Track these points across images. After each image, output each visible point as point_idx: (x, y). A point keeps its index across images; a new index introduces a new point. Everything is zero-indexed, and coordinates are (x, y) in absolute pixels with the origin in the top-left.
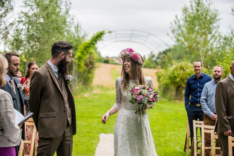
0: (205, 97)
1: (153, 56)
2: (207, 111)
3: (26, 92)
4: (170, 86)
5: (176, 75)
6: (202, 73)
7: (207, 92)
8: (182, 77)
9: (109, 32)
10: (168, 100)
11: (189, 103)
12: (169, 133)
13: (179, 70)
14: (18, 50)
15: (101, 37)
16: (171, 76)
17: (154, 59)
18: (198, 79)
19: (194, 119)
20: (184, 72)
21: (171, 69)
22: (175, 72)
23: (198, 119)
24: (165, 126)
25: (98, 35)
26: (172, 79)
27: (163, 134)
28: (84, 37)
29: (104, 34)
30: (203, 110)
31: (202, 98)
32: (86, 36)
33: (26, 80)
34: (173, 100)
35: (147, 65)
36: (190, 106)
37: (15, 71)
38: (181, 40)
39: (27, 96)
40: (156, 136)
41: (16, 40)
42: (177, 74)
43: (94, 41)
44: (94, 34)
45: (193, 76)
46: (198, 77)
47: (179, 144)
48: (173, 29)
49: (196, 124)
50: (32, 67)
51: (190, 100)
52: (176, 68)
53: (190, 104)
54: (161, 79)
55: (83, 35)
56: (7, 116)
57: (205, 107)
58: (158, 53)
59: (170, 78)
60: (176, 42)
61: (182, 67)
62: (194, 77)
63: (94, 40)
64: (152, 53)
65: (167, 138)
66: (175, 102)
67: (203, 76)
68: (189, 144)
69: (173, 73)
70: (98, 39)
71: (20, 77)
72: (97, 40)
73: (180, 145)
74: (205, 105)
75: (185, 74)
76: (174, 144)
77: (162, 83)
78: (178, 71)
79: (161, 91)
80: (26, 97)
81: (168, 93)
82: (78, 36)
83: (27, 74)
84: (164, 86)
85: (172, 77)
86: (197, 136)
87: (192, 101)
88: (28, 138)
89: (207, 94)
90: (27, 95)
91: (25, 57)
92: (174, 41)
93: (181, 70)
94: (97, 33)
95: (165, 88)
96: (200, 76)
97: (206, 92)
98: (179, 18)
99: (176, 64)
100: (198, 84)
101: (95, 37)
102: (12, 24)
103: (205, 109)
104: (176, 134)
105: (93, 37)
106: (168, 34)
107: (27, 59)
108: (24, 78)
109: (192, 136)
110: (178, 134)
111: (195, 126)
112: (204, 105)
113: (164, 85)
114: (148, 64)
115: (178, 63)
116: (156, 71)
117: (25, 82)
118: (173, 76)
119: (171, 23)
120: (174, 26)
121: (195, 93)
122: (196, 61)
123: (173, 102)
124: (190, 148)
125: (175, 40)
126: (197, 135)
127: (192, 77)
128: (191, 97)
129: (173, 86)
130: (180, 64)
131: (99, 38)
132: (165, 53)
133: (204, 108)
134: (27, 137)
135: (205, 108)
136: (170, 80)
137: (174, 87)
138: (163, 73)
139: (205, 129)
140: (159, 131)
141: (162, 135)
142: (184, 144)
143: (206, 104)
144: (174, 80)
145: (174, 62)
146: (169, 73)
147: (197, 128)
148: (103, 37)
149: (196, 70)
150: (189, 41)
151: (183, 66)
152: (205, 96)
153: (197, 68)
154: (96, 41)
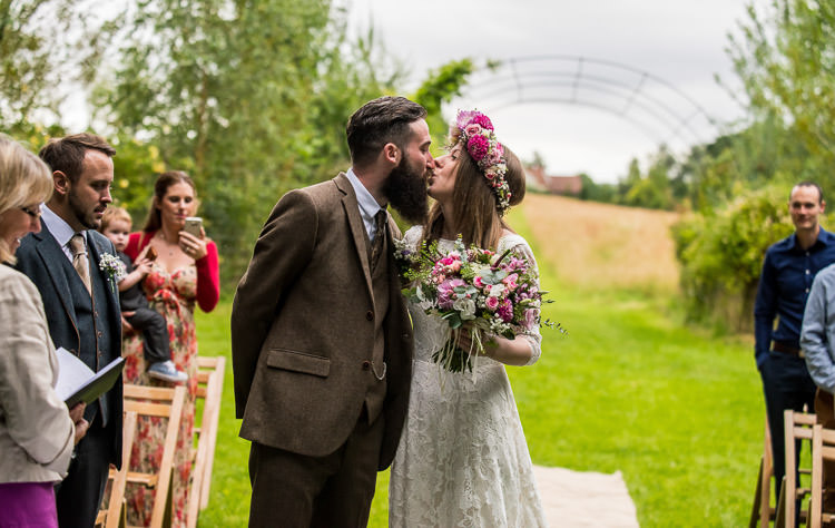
0: (816, 326)
1: (670, 162)
2: (825, 375)
3: (146, 290)
4: (721, 279)
5: (745, 236)
6: (821, 230)
7: (826, 303)
8: (767, 245)
9: (491, 66)
10: (711, 332)
11: (772, 344)
12: (701, 460)
13: (756, 217)
14: (139, 126)
15: (459, 83)
16: (725, 241)
17: (672, 174)
18: (808, 254)
19: (789, 408)
20: (776, 226)
21: (727, 211)
22: (739, 224)
23: (805, 408)
24: (688, 433)
25: (444, 74)
26: (729, 250)
27: (678, 462)
28: (396, 83)
29: (468, 73)
30: (812, 373)
31: (806, 328)
32: (401, 80)
33: (146, 242)
34: (733, 334)
35: (644, 198)
36: (774, 358)
37: (92, 209)
38: (767, 103)
39: (151, 305)
40: (651, 470)
41: (127, 89)
42: (750, 233)
43: (432, 98)
44: (430, 71)
45: (788, 240)
46: (806, 244)
47: (734, 500)
48: (737, 56)
49: (797, 425)
50: (173, 191)
51: (777, 332)
52: (746, 212)
53: (775, 349)
54: (687, 253)
55: (390, 72)
56: (17, 361)
57: (819, 360)
58: (688, 152)
59: (723, 248)
60: (748, 109)
61: (769, 205)
62: (791, 245)
63: (429, 94)
64: (663, 148)
65: (691, 477)
66: (738, 343)
67: (825, 240)
68: (768, 503)
69: (734, 229)
70: (448, 92)
71: (125, 233)
72: (441, 93)
73: (737, 507)
74: (818, 356)
75: (780, 232)
76: (716, 503)
77: (693, 266)
78: (754, 221)
79: (687, 297)
80: (147, 307)
81: (712, 306)
82: (373, 76)
83: (152, 220)
84: (699, 281)
85: (730, 243)
86: (798, 474)
87: (781, 337)
88: (150, 466)
89: (826, 311)
90: (150, 300)
91: (162, 153)
92: (741, 105)
93: (764, 218)
94: (443, 68)
95: (704, 285)
96: (813, 242)
97: (822, 304)
98: (761, 17)
99: (744, 195)
100: (807, 272)
101: (434, 81)
102: (111, 27)
103: (819, 368)
104: (727, 465)
105: (428, 85)
106: (717, 79)
107: (167, 161)
108: (141, 233)
109: (779, 470)
110: (734, 464)
111: (790, 433)
112: (814, 353)
113: (698, 273)
114: (650, 194)
115: (754, 189)
116: (670, 218)
117: (142, 249)
118: (734, 243)
119: (730, 37)
120: (744, 47)
121: (797, 306)
122: (801, 185)
123: (731, 340)
124: (772, 517)
125: (745, 100)
126: (801, 469)
127: (785, 244)
128: (781, 323)
129: (733, 279)
130: (760, 194)
131: (450, 87)
132: (713, 150)
133: (814, 367)
134: (146, 460)
135: (817, 364)
136: (720, 256)
137: (736, 284)
138: (695, 229)
139: (826, 444)
140: (664, 451)
141: (673, 465)
142: (751, 500)
143: (823, 350)
144: (737, 256)
145: (737, 186)
146: (716, 230)
147: (798, 442)
148: (465, 83)
149: (800, 219)
150: (799, 109)
151: (773, 200)
152: (819, 320)
153: (804, 211)
154: (438, 99)
